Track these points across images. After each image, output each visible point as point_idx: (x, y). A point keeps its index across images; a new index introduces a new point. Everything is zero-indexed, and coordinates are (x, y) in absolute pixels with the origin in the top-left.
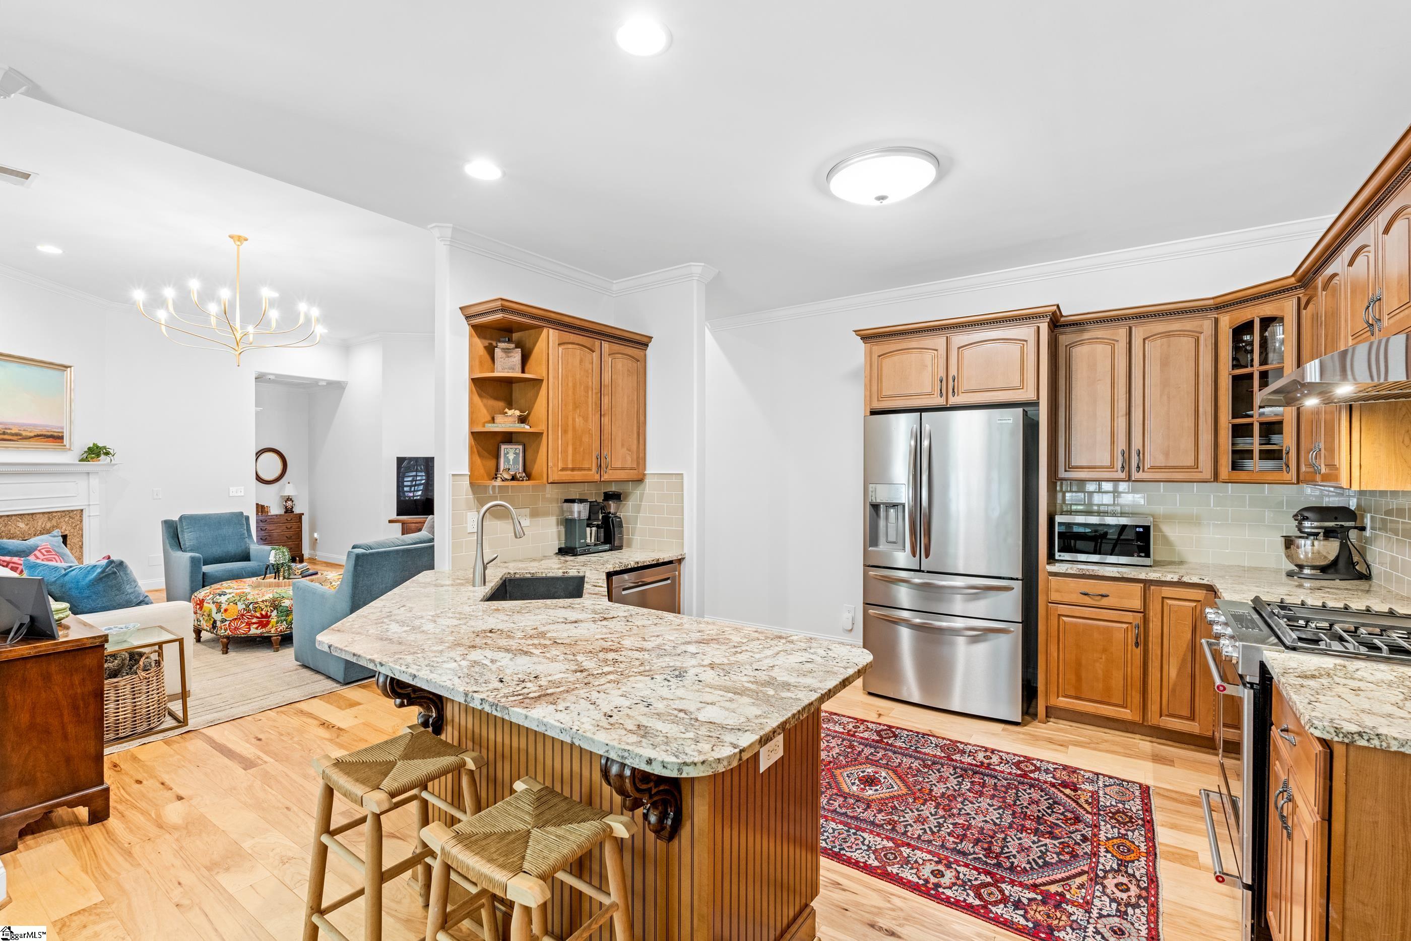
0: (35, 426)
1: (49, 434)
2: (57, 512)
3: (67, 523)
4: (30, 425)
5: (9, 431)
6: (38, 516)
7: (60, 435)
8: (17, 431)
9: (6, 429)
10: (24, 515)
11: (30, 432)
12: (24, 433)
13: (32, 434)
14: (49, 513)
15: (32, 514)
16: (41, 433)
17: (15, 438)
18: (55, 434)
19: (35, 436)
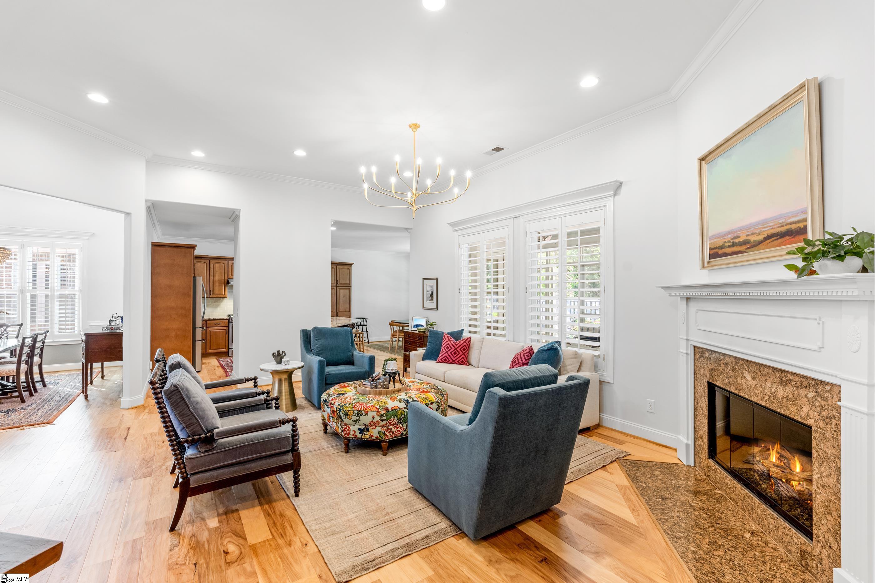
0: (764, 222)
1: (783, 229)
2: (793, 374)
3: (812, 402)
4: (758, 223)
5: (737, 241)
6: (767, 370)
7: (801, 225)
8: (745, 238)
9: (735, 238)
10: (751, 362)
11: (759, 234)
12: (753, 239)
13: (761, 238)
14: (782, 371)
15: (760, 365)
16: (773, 231)
17: (742, 248)
18: (793, 227)
19: (766, 239)
